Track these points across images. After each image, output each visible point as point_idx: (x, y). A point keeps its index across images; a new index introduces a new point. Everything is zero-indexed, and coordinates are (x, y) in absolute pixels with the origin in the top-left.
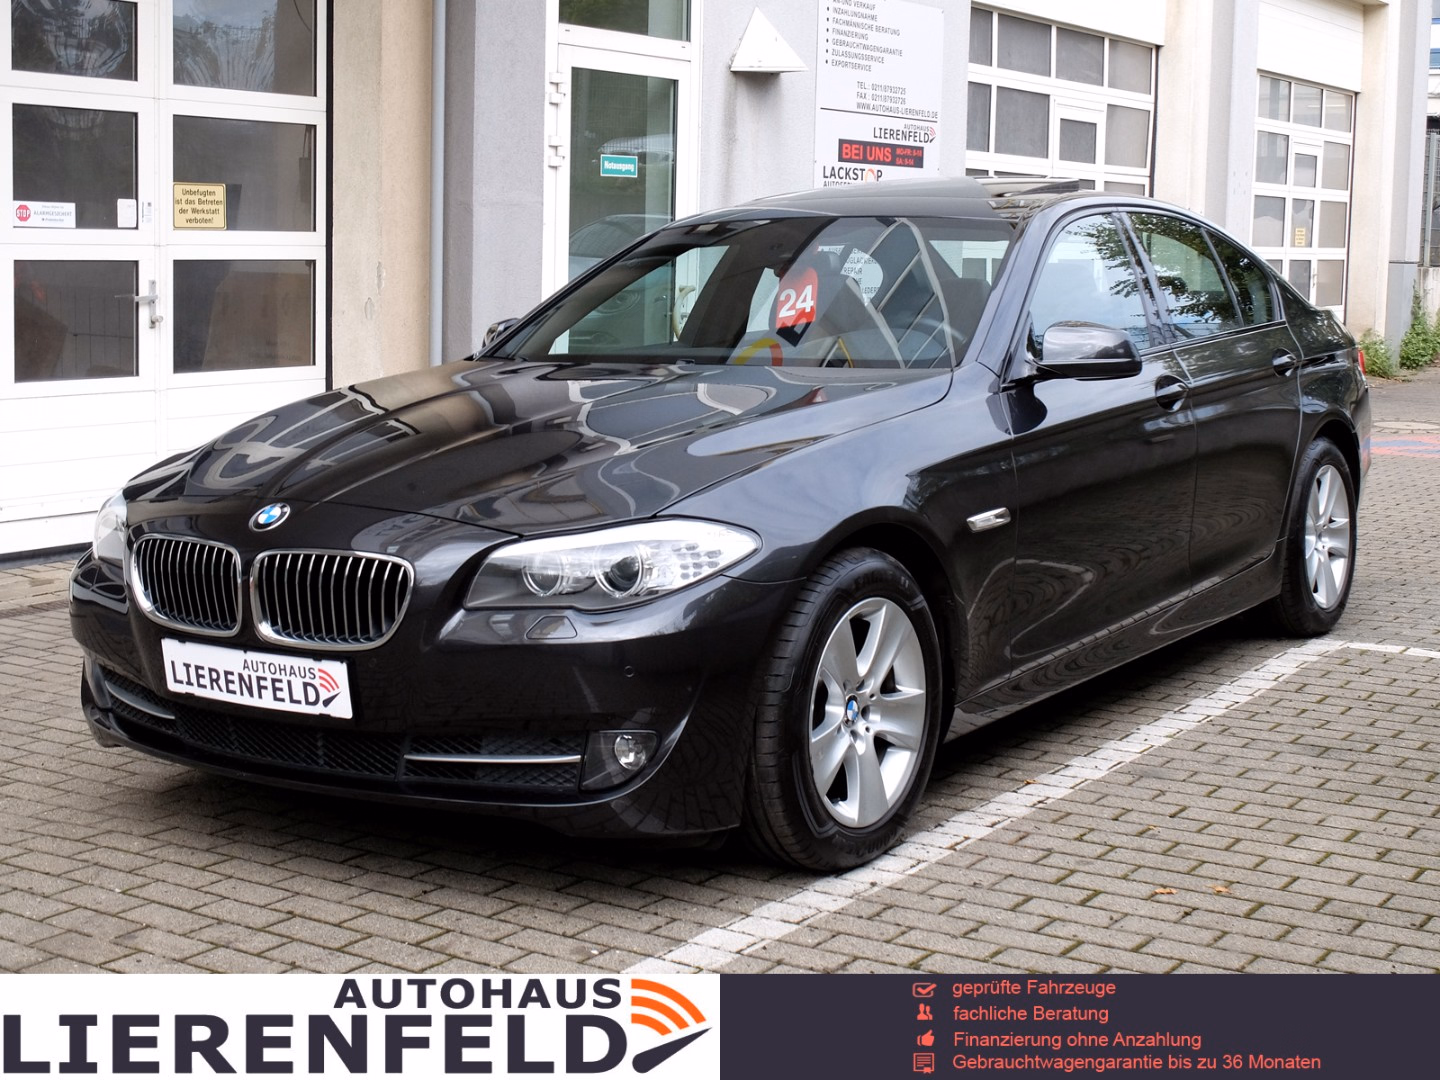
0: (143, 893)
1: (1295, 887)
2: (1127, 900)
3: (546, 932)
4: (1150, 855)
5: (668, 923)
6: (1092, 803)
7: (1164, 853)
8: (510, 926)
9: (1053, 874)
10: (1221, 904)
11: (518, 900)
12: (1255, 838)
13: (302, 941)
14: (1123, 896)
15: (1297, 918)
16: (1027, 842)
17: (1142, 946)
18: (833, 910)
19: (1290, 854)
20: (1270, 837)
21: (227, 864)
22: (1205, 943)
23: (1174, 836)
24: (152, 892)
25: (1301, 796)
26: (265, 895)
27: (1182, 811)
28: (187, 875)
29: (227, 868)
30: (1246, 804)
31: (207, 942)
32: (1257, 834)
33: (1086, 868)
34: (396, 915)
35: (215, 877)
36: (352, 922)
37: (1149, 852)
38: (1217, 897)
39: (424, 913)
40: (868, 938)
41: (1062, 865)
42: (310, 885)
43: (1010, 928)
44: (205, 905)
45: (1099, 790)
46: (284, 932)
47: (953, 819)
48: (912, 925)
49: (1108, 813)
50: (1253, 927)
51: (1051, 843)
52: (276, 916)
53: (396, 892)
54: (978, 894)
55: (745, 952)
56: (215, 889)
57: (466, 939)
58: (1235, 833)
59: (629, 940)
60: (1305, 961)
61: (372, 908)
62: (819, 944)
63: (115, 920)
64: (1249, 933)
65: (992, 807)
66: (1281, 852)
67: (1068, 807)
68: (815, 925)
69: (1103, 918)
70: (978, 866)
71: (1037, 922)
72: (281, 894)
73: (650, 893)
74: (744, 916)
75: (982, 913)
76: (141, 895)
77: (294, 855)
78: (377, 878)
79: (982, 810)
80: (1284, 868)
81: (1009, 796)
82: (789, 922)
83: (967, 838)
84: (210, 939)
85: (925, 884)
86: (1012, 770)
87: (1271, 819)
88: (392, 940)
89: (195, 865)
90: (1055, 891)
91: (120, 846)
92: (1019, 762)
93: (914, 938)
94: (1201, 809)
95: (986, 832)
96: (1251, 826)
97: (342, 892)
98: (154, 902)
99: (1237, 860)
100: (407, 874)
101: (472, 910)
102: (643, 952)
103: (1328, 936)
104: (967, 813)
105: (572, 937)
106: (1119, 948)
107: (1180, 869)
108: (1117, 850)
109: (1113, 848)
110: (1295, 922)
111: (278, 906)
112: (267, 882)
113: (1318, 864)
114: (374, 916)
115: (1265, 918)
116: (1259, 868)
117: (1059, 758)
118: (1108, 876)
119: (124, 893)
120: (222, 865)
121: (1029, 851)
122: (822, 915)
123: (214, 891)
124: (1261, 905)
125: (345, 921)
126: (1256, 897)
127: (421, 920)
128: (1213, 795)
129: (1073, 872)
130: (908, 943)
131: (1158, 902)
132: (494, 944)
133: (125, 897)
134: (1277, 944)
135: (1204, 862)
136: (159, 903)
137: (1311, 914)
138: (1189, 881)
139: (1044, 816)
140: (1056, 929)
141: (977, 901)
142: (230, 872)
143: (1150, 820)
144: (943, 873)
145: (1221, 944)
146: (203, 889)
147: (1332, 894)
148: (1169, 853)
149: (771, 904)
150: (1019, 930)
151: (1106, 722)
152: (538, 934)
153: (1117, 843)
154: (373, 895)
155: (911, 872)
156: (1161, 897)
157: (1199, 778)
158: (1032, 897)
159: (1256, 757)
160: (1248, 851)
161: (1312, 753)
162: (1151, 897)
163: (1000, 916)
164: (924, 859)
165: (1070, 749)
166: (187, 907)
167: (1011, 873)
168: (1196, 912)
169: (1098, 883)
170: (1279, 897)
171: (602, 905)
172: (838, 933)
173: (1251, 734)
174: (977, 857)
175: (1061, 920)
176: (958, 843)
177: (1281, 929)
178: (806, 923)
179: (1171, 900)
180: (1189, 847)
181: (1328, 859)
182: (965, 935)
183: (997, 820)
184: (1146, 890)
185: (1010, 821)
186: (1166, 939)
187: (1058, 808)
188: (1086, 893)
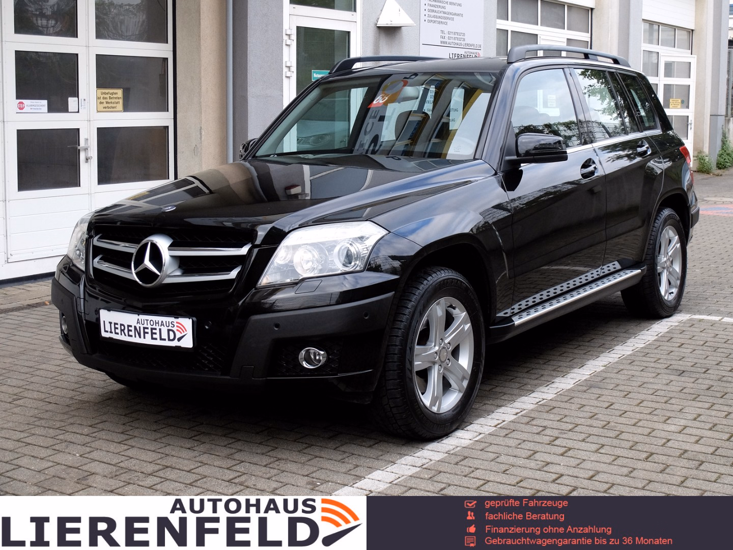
0: (91, 456)
1: (669, 444)
2: (585, 453)
3: (294, 473)
4: (596, 429)
5: (355, 468)
6: (566, 402)
7: (603, 427)
8: (276, 471)
9: (547, 439)
10: (631, 454)
11: (279, 457)
12: (648, 419)
13: (171, 480)
14: (583, 450)
15: (670, 461)
16: (534, 422)
18: (438, 460)
19: (666, 427)
20: (655, 418)
21: (132, 440)
22: (624, 474)
23: (608, 418)
24: (95, 455)
25: (671, 396)
26: (151, 456)
27: (611, 405)
28: (112, 446)
30: (643, 401)
31: (124, 481)
32: (649, 417)
33: (564, 436)
34: (218, 465)
35: (126, 447)
36: (196, 470)
37: (595, 427)
38: (630, 450)
39: (232, 464)
40: (456, 474)
41: (552, 434)
42: (174, 450)
43: (526, 468)
44: (122, 462)
45: (569, 395)
46: (162, 475)
47: (497, 411)
48: (477, 467)
49: (574, 406)
50: (648, 465)
51: (545, 423)
52: (158, 467)
53: (217, 454)
54: (510, 451)
55: (394, 483)
56: (127, 453)
57: (254, 478)
58: (638, 416)
59: (335, 477)
60: (674, 483)
61: (206, 462)
62: (430, 478)
63: (77, 470)
64: (646, 469)
65: (516, 404)
66: (661, 426)
67: (554, 404)
68: (429, 468)
69: (574, 462)
70: (509, 436)
71: (540, 464)
72: (159, 456)
73: (345, 452)
74: (393, 464)
76: (89, 457)
77: (166, 435)
78: (207, 446)
79: (511, 406)
80: (663, 434)
81: (524, 399)
82: (415, 466)
83: (504, 421)
84: (124, 480)
85: (483, 445)
86: (526, 384)
87: (656, 409)
88: (217, 479)
89: (116, 441)
90: (549, 448)
91: (78, 432)
92: (529, 381)
93: (478, 474)
94: (621, 403)
95: (513, 417)
96: (646, 412)
97: (191, 454)
98: (96, 461)
99: (640, 430)
100: (223, 444)
101: (256, 463)
102: (342, 483)
103: (686, 470)
104: (503, 408)
105: (307, 476)
106: (581, 478)
107: (611, 435)
108: (579, 426)
110: (669, 463)
111: (159, 462)
112: (153, 449)
113: (680, 432)
114: (207, 466)
115: (654, 461)
116: (650, 435)
117: (549, 378)
118: (575, 440)
119: (81, 456)
120: (130, 441)
121: (535, 427)
122: (432, 462)
123: (126, 455)
124: (652, 454)
125: (193, 469)
126: (650, 450)
127: (231, 468)
128: (627, 396)
129: (557, 438)
130: (475, 477)
131: (600, 453)
132: (268, 480)
133: (81, 458)
134: (660, 474)
135: (623, 432)
136: (99, 461)
137: (677, 459)
138: (616, 442)
139: (542, 409)
140: (550, 468)
141: (509, 454)
142: (134, 444)
143: (596, 411)
144: (491, 439)
145: (632, 475)
146: (121, 453)
147: (687, 448)
148: (606, 427)
149: (406, 457)
150: (531, 469)
151: (572, 359)
152: (290, 475)
153: (579, 423)
154: (206, 456)
155: (476, 439)
156: (602, 451)
157: (619, 388)
158: (538, 452)
159: (648, 376)
160: (645, 426)
161: (676, 374)
162: (597, 451)
163: (521, 462)
164: (483, 432)
165: (554, 373)
166: (113, 463)
167: (526, 439)
168: (620, 458)
169: (570, 444)
170: (660, 450)
171: (321, 459)
172: (440, 472)
173: (645, 364)
174: (509, 431)
175: (552, 463)
176: (499, 424)
177: (662, 467)
178: (424, 467)
179: (607, 452)
180: (615, 424)
181: (685, 430)
182: (504, 472)
183: (519, 411)
184: (594, 447)
185: (525, 411)
186: (605, 472)
187: (549, 404)
188: (564, 449)
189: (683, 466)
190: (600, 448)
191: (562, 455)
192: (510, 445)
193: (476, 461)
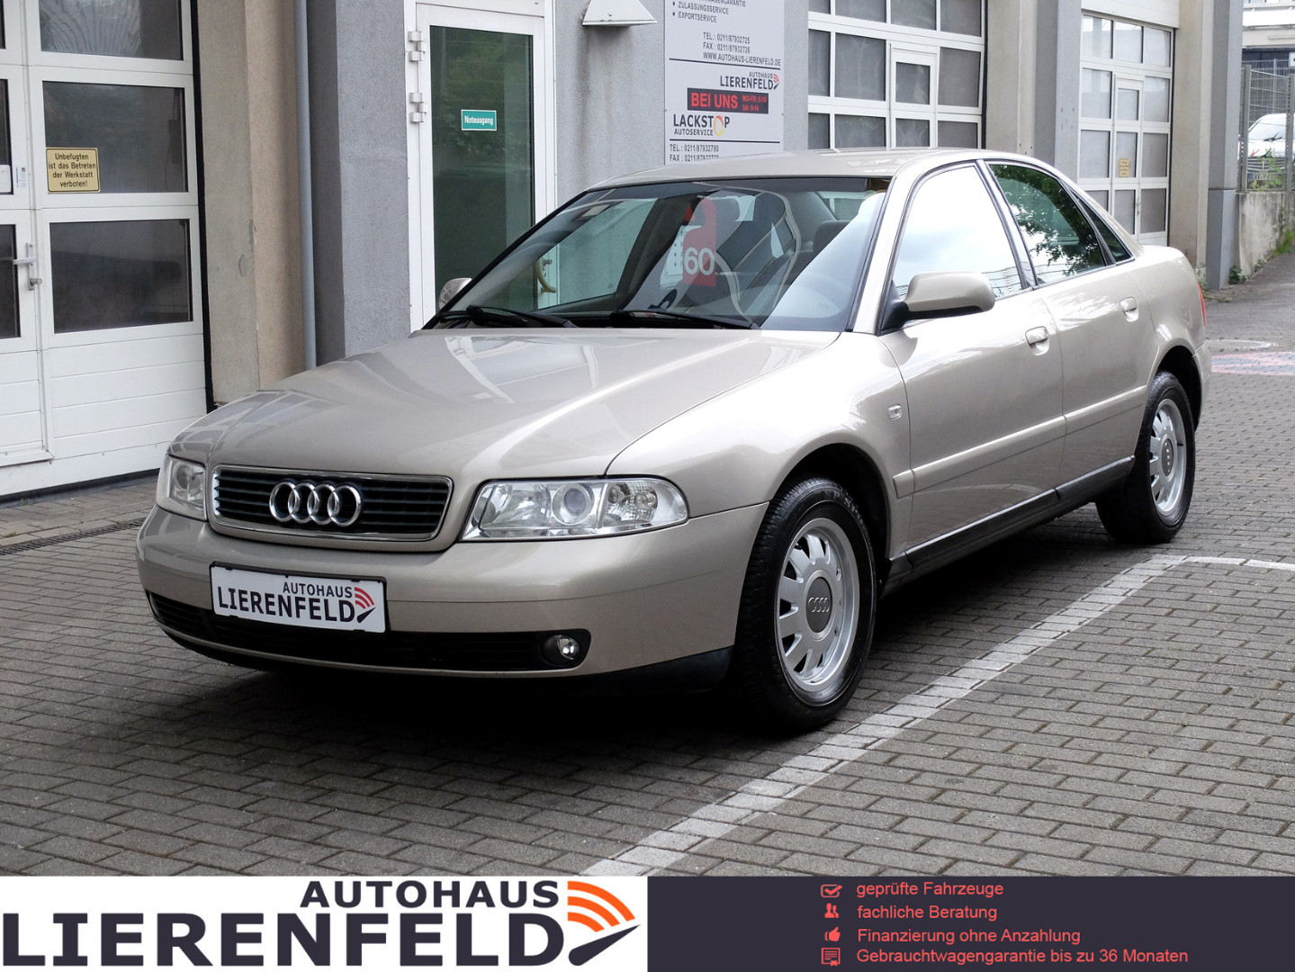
1: (1158, 797)
2: (999, 817)
4: (1016, 772)
6: (958, 722)
7: (1030, 769)
9: (925, 793)
10: (1087, 816)
11: (414, 839)
12: (1115, 751)
14: (995, 813)
15: (1161, 829)
16: (899, 762)
17: (1016, 861)
18: (718, 837)
19: (1150, 766)
20: (1129, 749)
21: (128, 815)
22: (1075, 856)
23: (1038, 751)
27: (1045, 726)
29: (128, 819)
30: (1104, 718)
32: (1116, 748)
35: (115, 829)
36: (253, 868)
37: (1015, 768)
38: (1083, 811)
39: (323, 856)
40: (752, 863)
41: (933, 783)
43: (886, 847)
44: (108, 857)
45: (963, 709)
47: (827, 742)
49: (974, 731)
50: (1119, 839)
51: (920, 763)
54: (857, 817)
56: (117, 841)
58: (1095, 746)
61: (272, 853)
65: (863, 729)
67: (935, 726)
68: (701, 852)
69: (977, 836)
70: (853, 788)
71: (913, 841)
72: (182, 843)
73: (539, 827)
75: (859, 834)
79: (854, 732)
80: (1145, 779)
81: (877, 718)
82: (675, 850)
83: (841, 761)
85: (805, 807)
86: (879, 691)
87: (1129, 732)
90: (928, 810)
92: (886, 684)
94: (1062, 723)
95: (859, 753)
96: (1110, 739)
97: (242, 839)
98: (56, 856)
99: (1099, 773)
100: (305, 819)
103: (1193, 846)
104: (839, 735)
106: (992, 865)
107: (1047, 784)
108: (984, 767)
109: (981, 765)
110: (1159, 833)
111: (179, 855)
112: (169, 832)
113: (1177, 774)
114: (274, 861)
115: (1130, 830)
116: (1121, 781)
117: (923, 678)
118: (977, 793)
119: (26, 849)
120: (123, 817)
121: (901, 771)
122: (707, 842)
123: (116, 844)
124: (1126, 816)
126: (1121, 810)
128: (1072, 710)
129: (944, 791)
131: (1027, 817)
133: (28, 853)
134: (1143, 855)
135: (1069, 777)
136: (62, 858)
137: (1174, 824)
138: (1056, 796)
139: (913, 736)
140: (930, 847)
141: (854, 824)
142: (131, 823)
143: (1015, 738)
144: (817, 796)
145: (1090, 857)
146: (105, 842)
147: (1193, 804)
148: (1036, 768)
149: (658, 834)
150: (896, 849)
151: (965, 641)
153: (985, 761)
154: (272, 840)
155: (789, 796)
156: (1029, 812)
157: (1059, 693)
158: (907, 817)
159: (1111, 672)
160: (1110, 764)
161: (1163, 665)
162: (1021, 813)
163: (877, 837)
164: (801, 783)
165: (934, 669)
166: (90, 860)
167: (885, 794)
168: (1065, 826)
169: (969, 800)
170: (1141, 808)
171: (493, 841)
172: (723, 860)
173: (1106, 649)
174: (852, 779)
175: (936, 838)
176: (832, 767)
177: (1146, 840)
178: (692, 850)
179: (1041, 815)
180: (1053, 762)
181: (1186, 770)
182: (846, 857)
183: (869, 742)
184: (1013, 806)
185: (881, 741)
186: (1039, 854)
187: (926, 727)
188: (958, 812)
189: (1187, 838)
190: (1026, 808)
191: (955, 822)
192: (854, 806)
193: (789, 838)
